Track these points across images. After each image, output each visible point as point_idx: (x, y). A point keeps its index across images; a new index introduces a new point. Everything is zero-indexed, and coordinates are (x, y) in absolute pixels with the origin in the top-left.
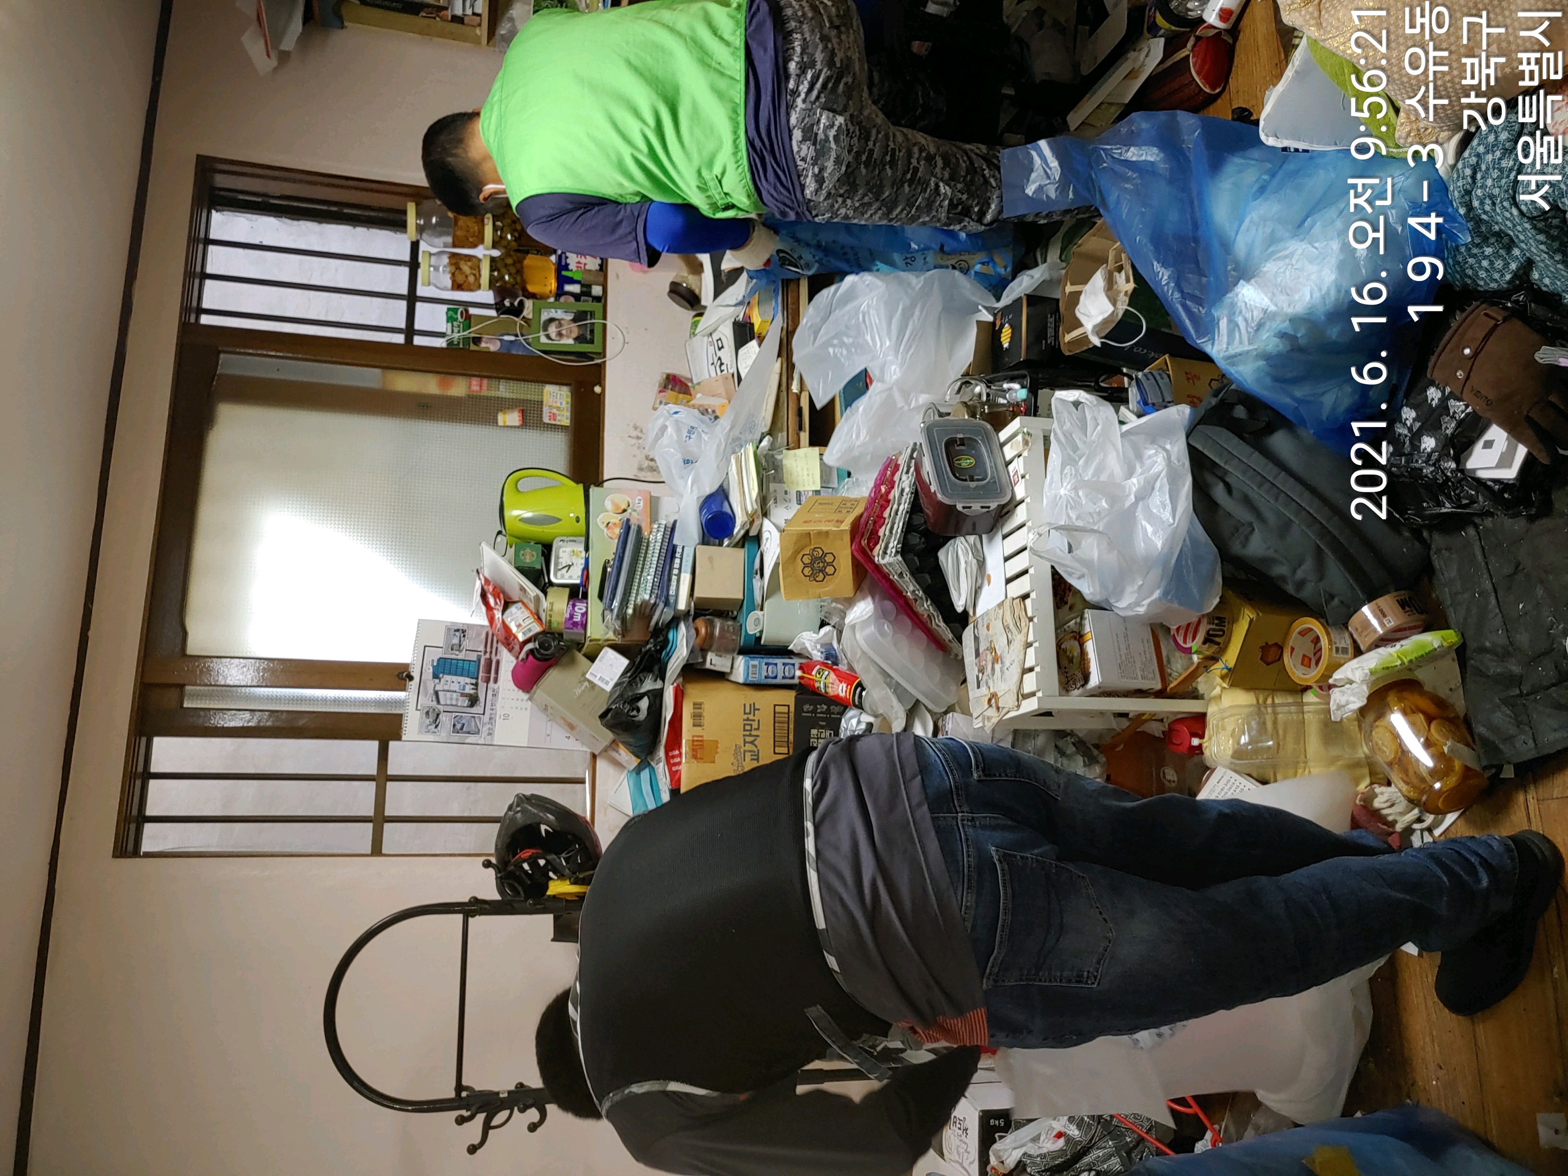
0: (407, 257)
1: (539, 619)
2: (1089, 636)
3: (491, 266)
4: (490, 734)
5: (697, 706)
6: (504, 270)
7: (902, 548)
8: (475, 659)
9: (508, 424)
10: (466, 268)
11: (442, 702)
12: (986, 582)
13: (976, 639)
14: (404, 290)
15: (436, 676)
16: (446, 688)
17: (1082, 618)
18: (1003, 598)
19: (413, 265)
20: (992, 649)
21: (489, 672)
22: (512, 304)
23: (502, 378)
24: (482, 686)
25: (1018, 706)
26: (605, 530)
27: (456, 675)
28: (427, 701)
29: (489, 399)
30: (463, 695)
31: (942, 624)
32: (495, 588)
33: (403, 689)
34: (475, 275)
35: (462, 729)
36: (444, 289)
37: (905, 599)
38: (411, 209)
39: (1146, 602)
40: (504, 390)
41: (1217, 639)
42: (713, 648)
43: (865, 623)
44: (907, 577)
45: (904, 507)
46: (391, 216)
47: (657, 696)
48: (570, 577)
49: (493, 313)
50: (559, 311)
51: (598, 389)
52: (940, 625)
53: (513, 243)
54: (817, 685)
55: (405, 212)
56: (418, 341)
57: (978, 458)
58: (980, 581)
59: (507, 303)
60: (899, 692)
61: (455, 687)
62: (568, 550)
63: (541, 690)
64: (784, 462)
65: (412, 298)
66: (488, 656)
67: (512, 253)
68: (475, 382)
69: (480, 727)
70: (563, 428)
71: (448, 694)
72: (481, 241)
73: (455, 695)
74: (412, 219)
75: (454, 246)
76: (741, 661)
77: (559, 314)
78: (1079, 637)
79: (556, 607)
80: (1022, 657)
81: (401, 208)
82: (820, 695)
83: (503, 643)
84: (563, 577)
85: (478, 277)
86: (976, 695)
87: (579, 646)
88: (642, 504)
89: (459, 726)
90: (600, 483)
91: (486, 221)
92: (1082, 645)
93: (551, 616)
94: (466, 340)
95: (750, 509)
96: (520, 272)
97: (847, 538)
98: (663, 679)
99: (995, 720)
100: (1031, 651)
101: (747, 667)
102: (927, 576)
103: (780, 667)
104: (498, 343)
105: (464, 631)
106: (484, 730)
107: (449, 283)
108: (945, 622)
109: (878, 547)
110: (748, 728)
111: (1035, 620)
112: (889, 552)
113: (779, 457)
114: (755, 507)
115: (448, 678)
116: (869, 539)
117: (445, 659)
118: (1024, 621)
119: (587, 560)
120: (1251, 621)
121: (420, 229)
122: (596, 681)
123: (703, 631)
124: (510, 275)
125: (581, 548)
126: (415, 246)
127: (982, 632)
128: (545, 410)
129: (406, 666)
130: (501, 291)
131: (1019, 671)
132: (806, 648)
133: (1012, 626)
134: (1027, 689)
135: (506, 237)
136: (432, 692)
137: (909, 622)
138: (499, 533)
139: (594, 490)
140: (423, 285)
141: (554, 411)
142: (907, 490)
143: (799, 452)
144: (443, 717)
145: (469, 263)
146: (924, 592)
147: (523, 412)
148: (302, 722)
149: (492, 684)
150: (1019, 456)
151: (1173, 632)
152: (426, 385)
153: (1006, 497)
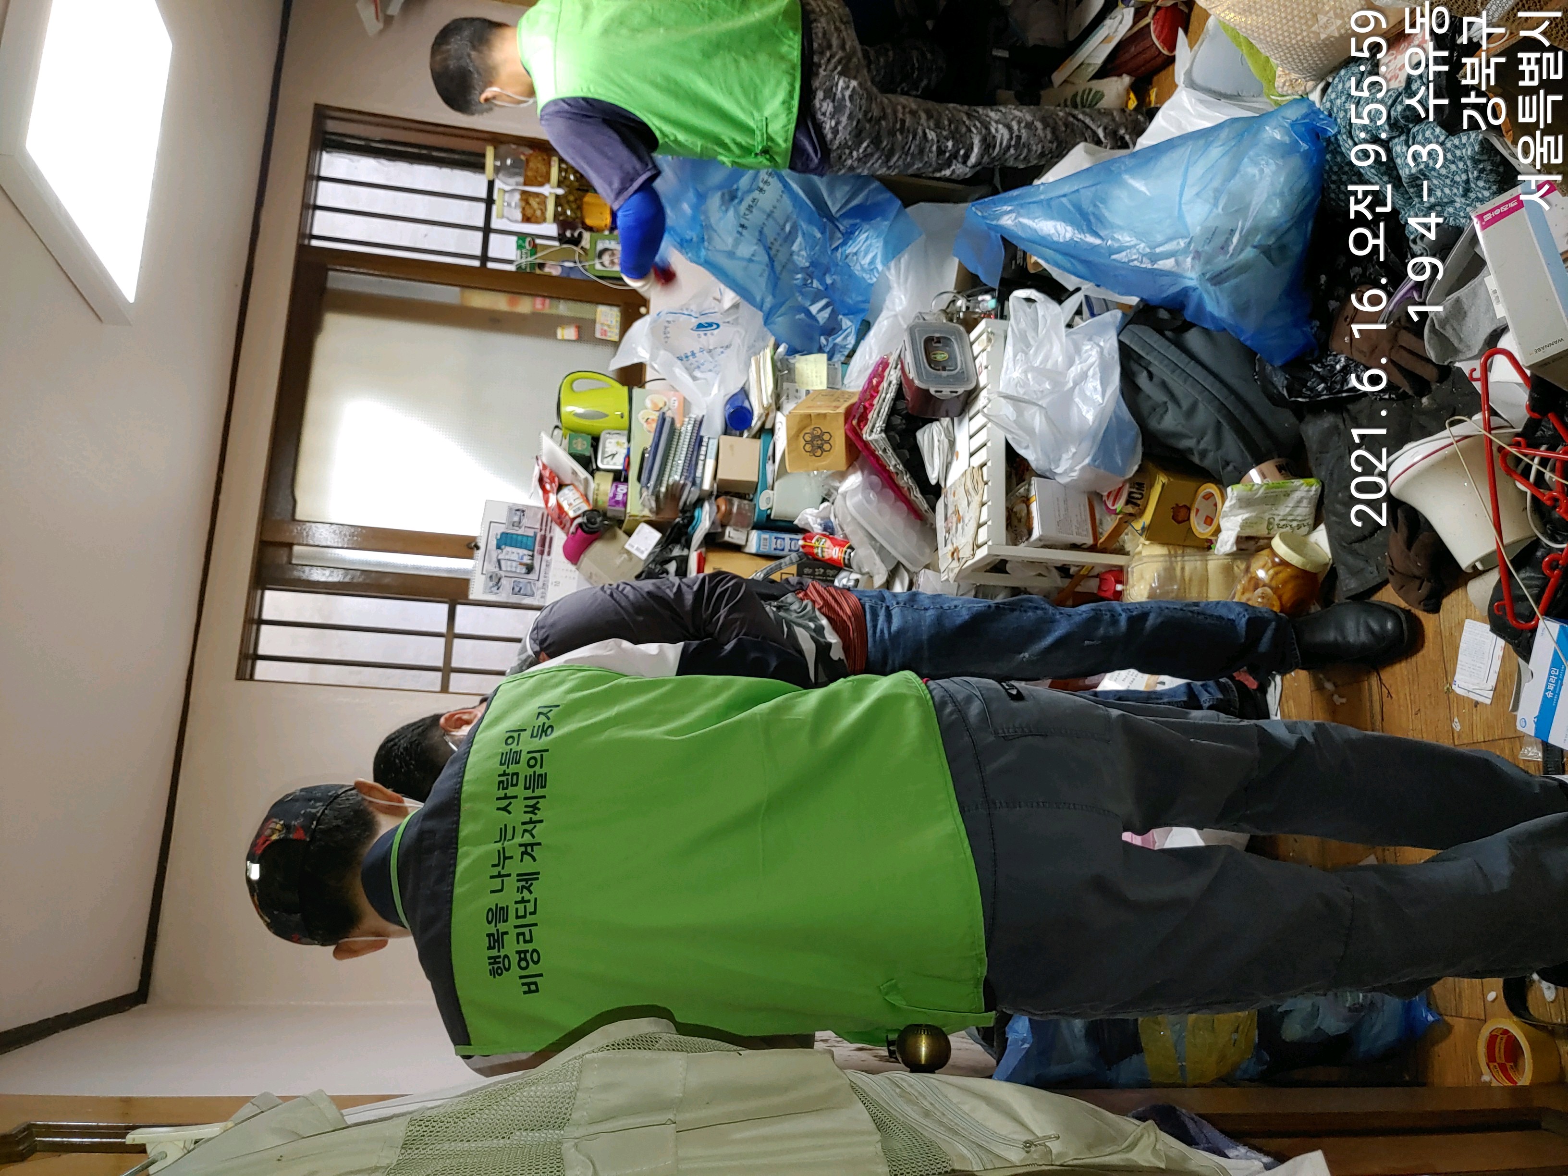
0: (483, 194)
1: (587, 500)
2: (1034, 498)
3: (556, 202)
4: (543, 597)
6: (566, 206)
7: (886, 427)
8: (532, 534)
9: (566, 337)
10: (534, 202)
11: (504, 568)
12: (955, 458)
13: (946, 506)
14: (481, 223)
15: (499, 547)
16: (507, 557)
17: (1030, 485)
18: (966, 467)
19: (489, 201)
20: (957, 512)
21: (543, 545)
22: (572, 235)
23: (563, 299)
24: (537, 557)
25: (974, 555)
26: (645, 425)
27: (516, 547)
28: (491, 568)
29: (550, 316)
30: (521, 564)
31: (919, 495)
32: (551, 472)
33: (471, 557)
34: (541, 210)
35: (519, 591)
36: (516, 221)
37: (889, 471)
38: (490, 152)
39: (1077, 468)
40: (563, 308)
41: (1139, 502)
42: (733, 521)
43: (854, 491)
44: (890, 452)
45: (891, 395)
46: (472, 159)
47: (683, 563)
48: (615, 464)
49: (556, 243)
51: (643, 310)
52: (916, 495)
53: (576, 184)
54: (815, 551)
55: (483, 155)
56: (491, 265)
57: (951, 353)
58: (950, 457)
59: (568, 234)
60: (881, 551)
61: (515, 557)
62: (614, 441)
63: (586, 559)
64: (797, 365)
65: (487, 230)
66: (543, 532)
67: (575, 192)
68: (538, 301)
69: (535, 590)
70: (612, 342)
71: (509, 563)
72: (548, 180)
73: (514, 564)
74: (490, 161)
75: (525, 184)
76: (754, 534)
78: (1027, 500)
79: (602, 488)
80: (978, 514)
81: (479, 151)
82: (818, 560)
83: (556, 523)
84: (608, 463)
85: (543, 212)
86: (944, 551)
87: (620, 523)
88: (676, 404)
89: (517, 589)
90: (641, 385)
91: (552, 163)
92: (1028, 507)
93: (597, 495)
94: (532, 265)
95: (765, 403)
96: (580, 208)
97: (842, 420)
98: (689, 548)
99: (956, 571)
100: (985, 508)
101: (759, 539)
102: (906, 452)
103: (787, 541)
104: (560, 269)
105: (523, 511)
106: (538, 594)
107: (519, 216)
108: (922, 493)
109: (866, 427)
111: (990, 484)
112: (875, 430)
113: (792, 361)
114: (770, 401)
115: (508, 549)
116: (859, 422)
117: (507, 534)
118: (981, 484)
119: (629, 449)
120: (1164, 485)
121: (497, 170)
122: (633, 551)
123: (723, 508)
124: (572, 210)
125: (624, 440)
126: (491, 184)
127: (950, 498)
128: (598, 327)
129: (474, 539)
130: (564, 223)
131: (975, 525)
132: (808, 523)
133: (971, 491)
134: (981, 540)
135: (569, 178)
136: (495, 559)
137: (891, 494)
138: (557, 427)
140: (498, 217)
141: (606, 328)
142: (894, 382)
143: (808, 358)
144: (504, 581)
145: (537, 200)
146: (904, 466)
147: (579, 328)
148: (387, 581)
149: (545, 556)
150: (983, 351)
151: (1105, 498)
152: (498, 302)
153: (971, 386)
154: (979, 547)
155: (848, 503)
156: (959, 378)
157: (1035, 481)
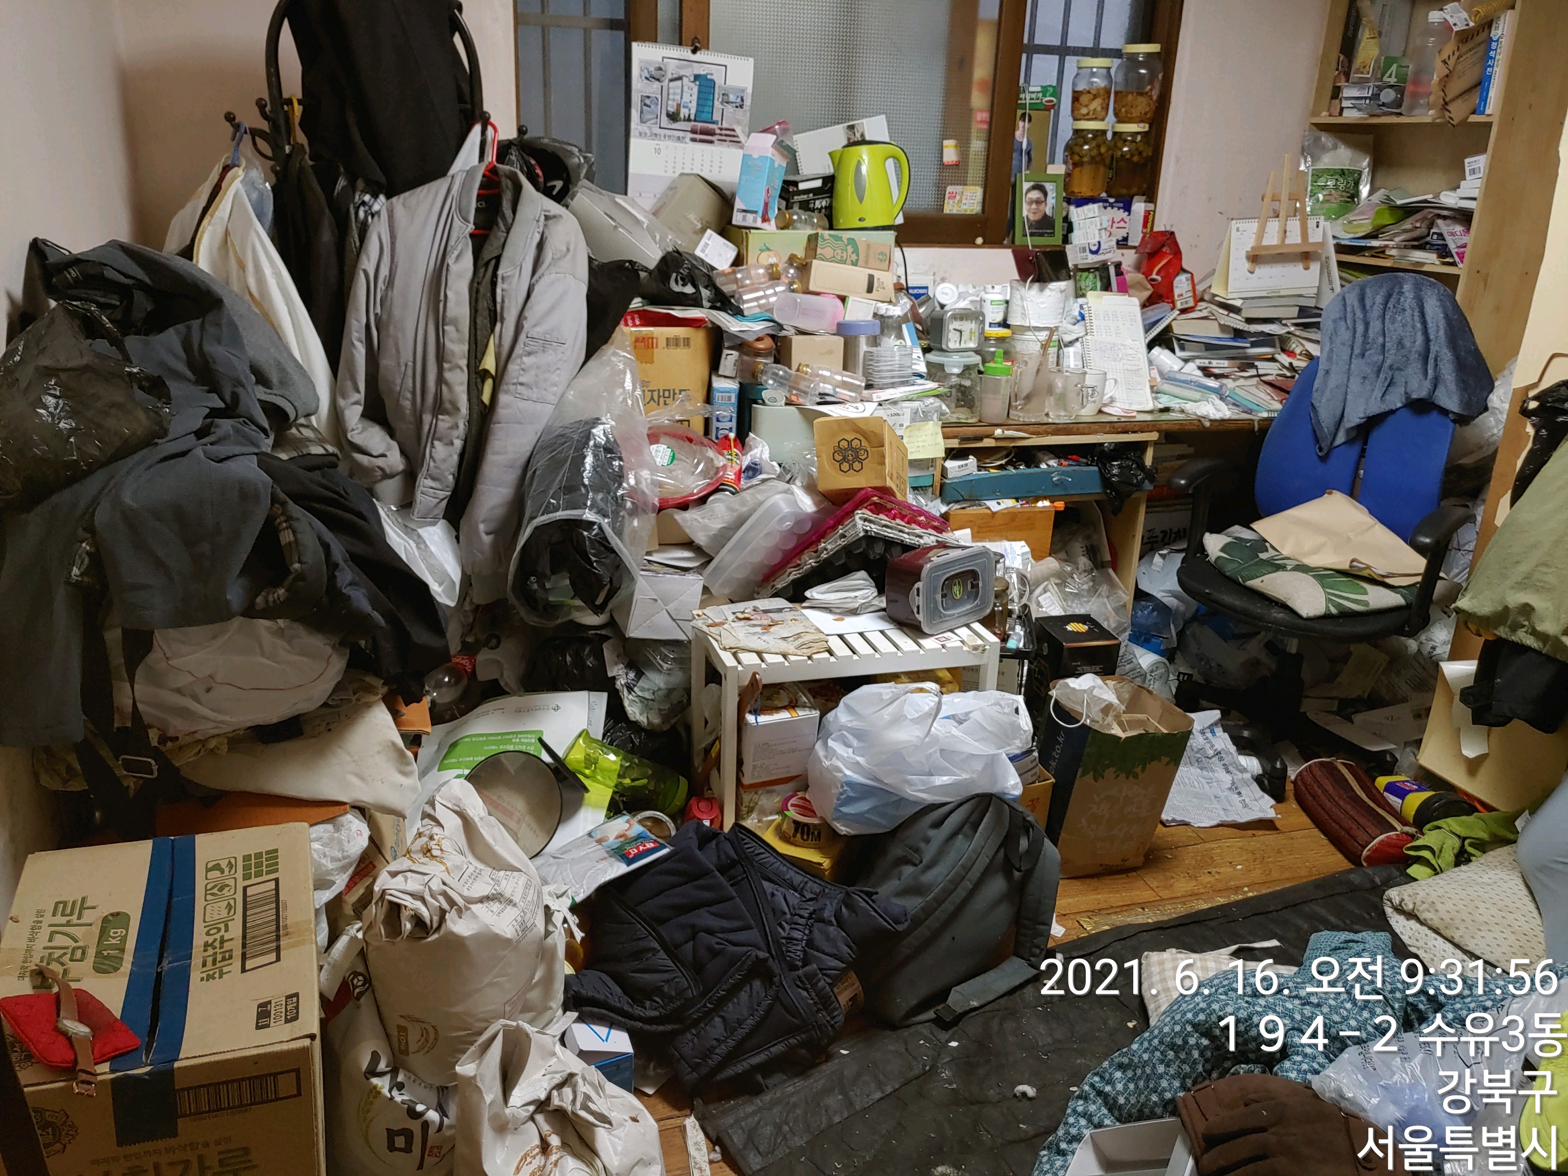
0: (1103, 45)
2: (795, 714)
3: (1097, 131)
4: (641, 134)
5: (687, 342)
6: (1094, 144)
7: (872, 537)
8: (715, 118)
9: (945, 150)
10: (1096, 104)
11: (671, 84)
12: (837, 617)
13: (780, 610)
14: (1071, 43)
15: (697, 77)
16: (686, 88)
17: (813, 707)
18: (826, 632)
19: (1096, 52)
20: (774, 624)
21: (702, 132)
23: (989, 143)
24: (688, 126)
25: (725, 649)
27: (699, 98)
28: (672, 69)
29: (969, 131)
30: (679, 106)
31: (792, 577)
33: (683, 42)
34: (1087, 114)
35: (646, 105)
36: (1074, 84)
37: (818, 541)
38: (1153, 48)
40: (977, 145)
41: (799, 834)
42: (746, 358)
43: (793, 504)
44: (842, 542)
45: (907, 539)
47: (695, 301)
50: (1054, 201)
51: (979, 241)
52: (793, 575)
53: (1119, 153)
55: (1150, 41)
56: (1024, 57)
57: (961, 602)
58: (838, 611)
60: (723, 536)
61: (686, 98)
64: (930, 425)
65: (1063, 51)
66: (718, 131)
67: (1110, 152)
68: (985, 116)
69: (648, 124)
70: (941, 207)
71: (679, 91)
73: (679, 97)
74: (1142, 48)
75: (1117, 93)
76: (733, 386)
77: (1051, 201)
78: (792, 705)
80: (773, 650)
81: (1154, 38)
85: (1086, 118)
89: (648, 102)
90: (898, 242)
91: (1142, 125)
92: (785, 708)
97: (877, 483)
98: (710, 307)
99: (705, 629)
100: (780, 659)
101: (729, 391)
102: (843, 561)
103: (728, 425)
105: (741, 106)
106: (644, 128)
107: (1081, 87)
108: (793, 581)
109: (870, 513)
110: (667, 394)
111: (809, 662)
112: (866, 523)
113: (933, 419)
115: (696, 89)
116: (875, 504)
117: (714, 87)
118: (808, 652)
120: (821, 864)
121: (1133, 58)
122: (705, 239)
123: (760, 345)
124: (1090, 150)
126: (1115, 53)
127: (788, 616)
128: (959, 188)
129: (705, 45)
131: (759, 649)
132: (751, 449)
133: (801, 641)
134: (742, 656)
135: (1125, 146)
136: (682, 73)
137: (790, 546)
140: (1076, 62)
141: (958, 197)
142: (922, 541)
143: (940, 438)
144: (656, 85)
145: (1099, 109)
146: (826, 559)
147: (957, 165)
149: (690, 135)
150: (962, 642)
151: (800, 794)
152: (982, 68)
153: (926, 630)
154: (735, 655)
155: (778, 496)
156: (934, 614)
157: (816, 714)
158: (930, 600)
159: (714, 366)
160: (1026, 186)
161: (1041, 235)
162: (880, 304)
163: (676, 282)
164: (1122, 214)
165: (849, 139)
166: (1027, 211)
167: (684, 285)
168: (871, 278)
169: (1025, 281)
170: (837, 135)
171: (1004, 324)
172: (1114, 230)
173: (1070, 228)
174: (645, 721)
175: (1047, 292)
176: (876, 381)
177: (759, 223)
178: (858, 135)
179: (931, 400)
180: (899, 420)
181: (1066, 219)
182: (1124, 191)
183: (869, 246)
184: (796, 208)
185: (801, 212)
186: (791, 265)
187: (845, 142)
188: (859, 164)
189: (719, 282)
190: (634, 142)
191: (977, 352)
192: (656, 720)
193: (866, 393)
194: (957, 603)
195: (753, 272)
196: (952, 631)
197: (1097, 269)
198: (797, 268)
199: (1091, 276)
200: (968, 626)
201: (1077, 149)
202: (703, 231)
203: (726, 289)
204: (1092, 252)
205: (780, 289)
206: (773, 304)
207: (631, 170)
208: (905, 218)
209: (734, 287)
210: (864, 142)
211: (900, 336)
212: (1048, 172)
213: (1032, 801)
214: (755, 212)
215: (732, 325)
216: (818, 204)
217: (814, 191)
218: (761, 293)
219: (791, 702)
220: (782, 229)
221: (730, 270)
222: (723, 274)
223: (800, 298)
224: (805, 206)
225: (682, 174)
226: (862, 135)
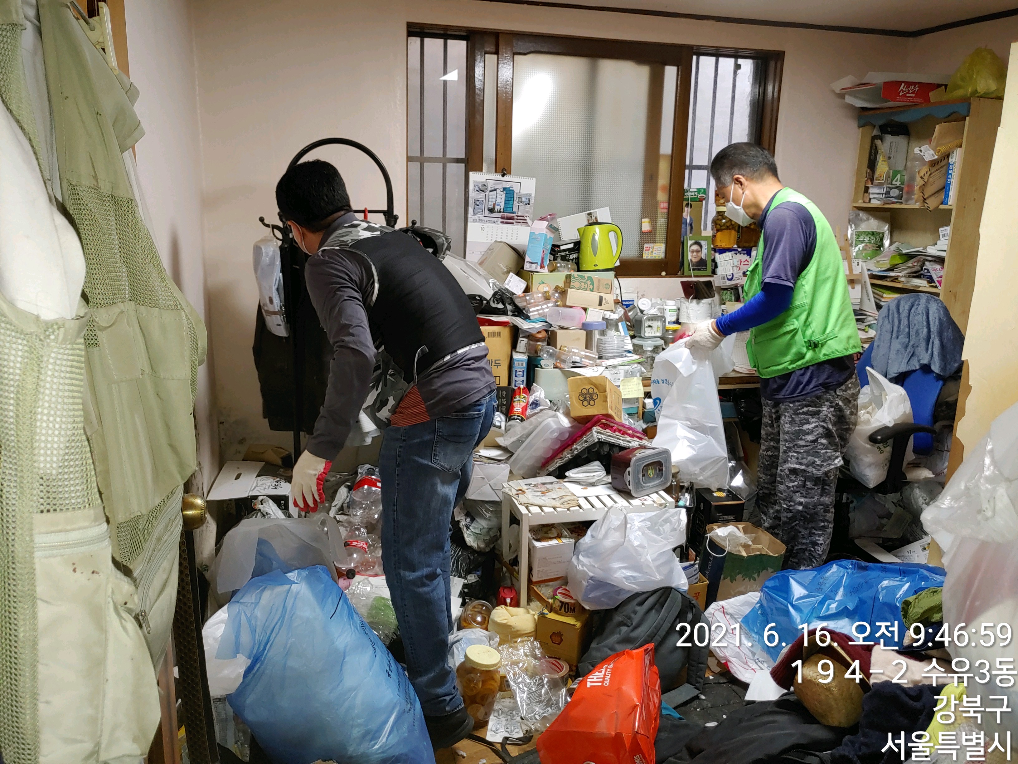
2: (560, 541)
4: (473, 220)
5: (499, 334)
7: (602, 442)
8: (514, 211)
9: (643, 224)
11: (491, 193)
12: (583, 487)
13: (551, 483)
15: (504, 189)
16: (498, 195)
17: (570, 538)
18: (578, 496)
20: (548, 491)
21: (507, 218)
23: (668, 221)
24: (499, 215)
25: (521, 504)
27: (505, 200)
28: (491, 185)
29: (656, 213)
30: (494, 204)
31: (558, 465)
33: (496, 171)
35: (476, 205)
37: (572, 444)
39: (583, 568)
40: (662, 221)
41: (563, 609)
42: (531, 342)
43: (559, 423)
44: (586, 445)
45: (622, 443)
47: (504, 312)
50: (706, 251)
51: (664, 273)
52: (558, 463)
54: (517, 397)
56: (687, 172)
57: (653, 479)
58: (584, 484)
60: (520, 442)
61: (499, 200)
64: (635, 378)
66: (516, 217)
68: (666, 205)
69: (478, 215)
70: (641, 255)
71: (495, 197)
73: (494, 200)
76: (524, 357)
77: (705, 251)
78: (559, 536)
80: (548, 505)
82: (512, 399)
86: (522, 484)
89: (478, 203)
90: (616, 276)
92: (555, 538)
96: (727, 228)
97: (604, 412)
98: (513, 315)
99: (510, 493)
100: (552, 510)
101: (522, 361)
102: (586, 456)
103: (521, 379)
105: (529, 204)
106: (476, 217)
108: (559, 467)
109: (601, 429)
111: (568, 512)
112: (599, 434)
113: (637, 375)
115: (504, 196)
116: (604, 424)
117: (514, 194)
118: (567, 506)
120: (575, 625)
122: (509, 278)
123: (539, 336)
124: (725, 223)
127: (557, 486)
128: (651, 245)
129: (509, 172)
131: (540, 504)
132: (534, 392)
133: (563, 500)
134: (531, 508)
136: (496, 187)
137: (557, 447)
139: (612, 273)
141: (651, 250)
142: (630, 445)
143: (641, 386)
144: (482, 194)
146: (577, 455)
147: (649, 232)
148: (478, 117)
149: (500, 220)
150: (654, 501)
151: (564, 587)
152: (663, 179)
153: (634, 495)
154: (527, 507)
155: (550, 419)
156: (638, 486)
157: (572, 541)
158: (636, 478)
159: (514, 346)
160: (690, 242)
161: (699, 270)
162: (606, 312)
163: (494, 302)
164: (746, 257)
165: (588, 221)
166: (691, 257)
167: (498, 303)
168: (601, 298)
169: (688, 298)
170: (581, 219)
171: (677, 322)
172: (742, 266)
173: (716, 266)
174: (476, 546)
175: (701, 305)
176: (604, 355)
177: (539, 269)
178: (594, 218)
179: (635, 365)
180: (618, 376)
181: (714, 260)
182: (746, 245)
183: (599, 281)
184: (559, 259)
185: (562, 262)
186: (556, 291)
187: (586, 223)
188: (594, 235)
189: (517, 301)
190: (470, 225)
191: (662, 338)
192: (482, 546)
193: (598, 361)
194: (651, 480)
195: (535, 296)
196: (648, 495)
197: (732, 289)
198: (560, 293)
199: (729, 293)
200: (657, 492)
201: (718, 222)
202: (508, 272)
203: (521, 304)
204: (728, 279)
205: (550, 305)
206: (547, 313)
207: (468, 239)
208: (621, 262)
209: (525, 304)
210: (597, 223)
211: (617, 330)
212: (703, 235)
213: (696, 594)
214: (537, 263)
215: (523, 325)
216: (571, 257)
217: (569, 250)
218: (540, 307)
219: (558, 535)
220: (552, 271)
221: (522, 295)
222: (519, 297)
223: (561, 310)
224: (564, 258)
225: (496, 241)
226: (596, 218)
